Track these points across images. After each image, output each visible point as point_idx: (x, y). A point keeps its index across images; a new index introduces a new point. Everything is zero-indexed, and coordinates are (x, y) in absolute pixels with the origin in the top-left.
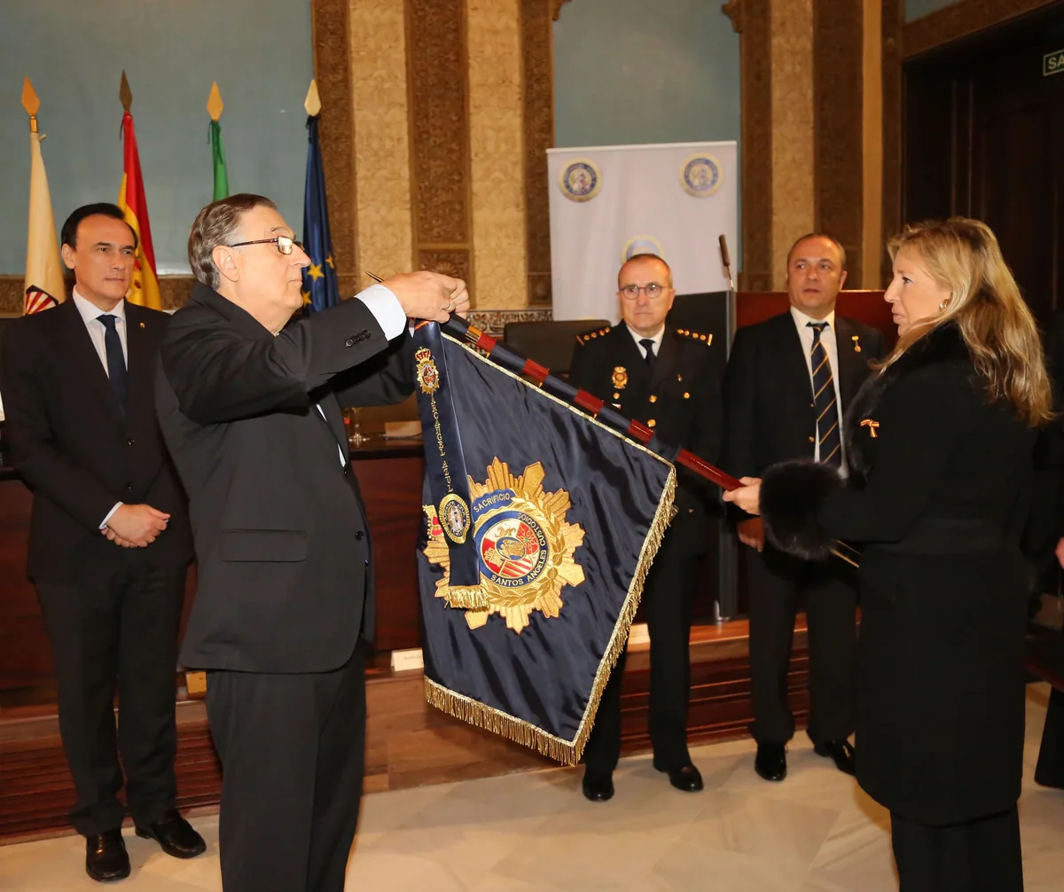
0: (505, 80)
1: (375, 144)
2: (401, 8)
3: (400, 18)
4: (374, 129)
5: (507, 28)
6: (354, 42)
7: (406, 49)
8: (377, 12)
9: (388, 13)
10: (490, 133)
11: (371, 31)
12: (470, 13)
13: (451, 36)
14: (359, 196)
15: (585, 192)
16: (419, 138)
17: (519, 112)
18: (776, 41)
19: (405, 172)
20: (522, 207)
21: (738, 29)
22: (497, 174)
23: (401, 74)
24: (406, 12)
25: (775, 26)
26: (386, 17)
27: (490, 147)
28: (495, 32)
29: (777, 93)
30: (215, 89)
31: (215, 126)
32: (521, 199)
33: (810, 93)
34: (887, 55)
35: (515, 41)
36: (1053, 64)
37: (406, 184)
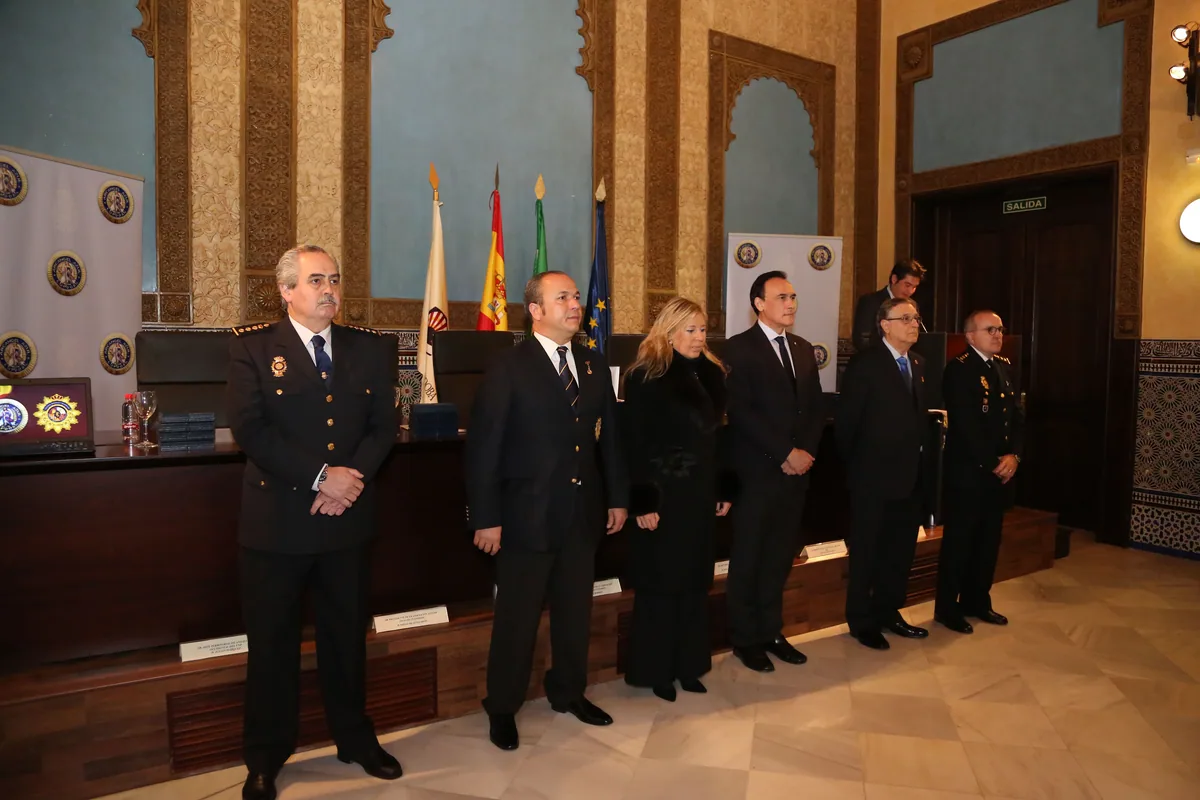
0: (698, 187)
1: (625, 222)
2: (644, 135)
3: (643, 141)
4: (625, 213)
5: (700, 153)
6: (617, 155)
7: (645, 162)
8: (630, 136)
9: (636, 137)
10: (688, 220)
11: (626, 149)
12: (681, 142)
13: (671, 155)
14: (615, 256)
15: (750, 261)
16: (651, 221)
17: (705, 207)
18: (837, 175)
19: (641, 240)
20: (705, 267)
21: (818, 167)
22: (692, 247)
23: (642, 176)
24: (646, 138)
25: (836, 166)
26: (635, 139)
27: (689, 228)
28: (694, 155)
29: (837, 206)
30: (540, 178)
31: (539, 201)
32: (705, 264)
33: (852, 208)
34: (899, 190)
35: (705, 161)
36: (1010, 207)
37: (641, 250)
